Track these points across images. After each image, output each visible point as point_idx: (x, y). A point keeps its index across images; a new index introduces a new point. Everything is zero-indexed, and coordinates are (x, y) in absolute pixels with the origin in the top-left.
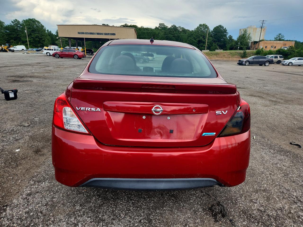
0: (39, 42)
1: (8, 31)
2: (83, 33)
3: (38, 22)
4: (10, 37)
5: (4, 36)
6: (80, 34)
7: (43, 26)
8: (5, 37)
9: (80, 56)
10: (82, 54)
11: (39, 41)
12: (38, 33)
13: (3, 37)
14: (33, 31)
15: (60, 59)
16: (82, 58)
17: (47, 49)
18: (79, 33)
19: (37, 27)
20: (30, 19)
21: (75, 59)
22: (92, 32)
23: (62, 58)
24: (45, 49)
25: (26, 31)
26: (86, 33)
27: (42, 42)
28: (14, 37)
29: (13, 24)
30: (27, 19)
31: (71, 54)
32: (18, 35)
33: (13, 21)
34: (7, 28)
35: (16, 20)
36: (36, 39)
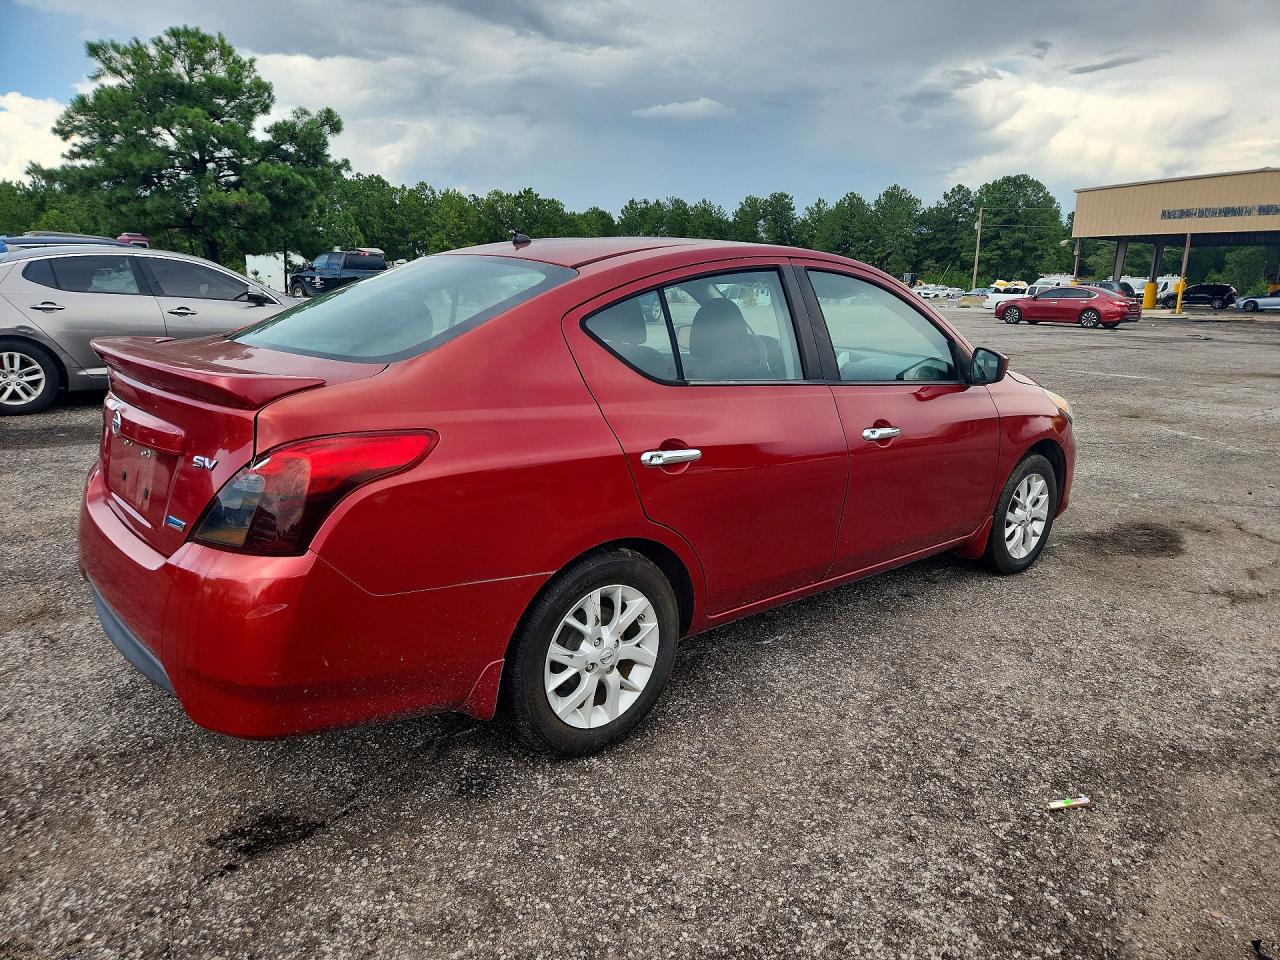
0: (1022, 262)
1: (925, 230)
2: (1186, 214)
3: (1038, 186)
4: (927, 251)
5: (907, 247)
6: (1169, 218)
7: (1052, 201)
8: (911, 250)
9: (1111, 313)
10: (1120, 306)
11: (1021, 260)
12: (1025, 230)
13: (904, 251)
14: (1009, 221)
15: (1024, 327)
16: (1120, 326)
17: (1002, 288)
18: (1166, 215)
19: (1028, 204)
20: (1007, 180)
21: (1083, 327)
22: (1236, 205)
23: (1033, 322)
24: (997, 291)
25: (977, 226)
26: (1202, 213)
27: (1031, 263)
28: (941, 249)
29: (946, 204)
30: (999, 178)
31: (1072, 306)
32: (951, 242)
33: (949, 192)
34: (926, 219)
35: (960, 187)
36: (1012, 253)
